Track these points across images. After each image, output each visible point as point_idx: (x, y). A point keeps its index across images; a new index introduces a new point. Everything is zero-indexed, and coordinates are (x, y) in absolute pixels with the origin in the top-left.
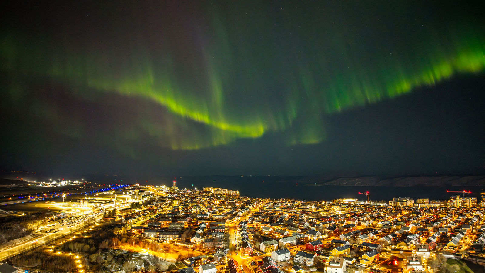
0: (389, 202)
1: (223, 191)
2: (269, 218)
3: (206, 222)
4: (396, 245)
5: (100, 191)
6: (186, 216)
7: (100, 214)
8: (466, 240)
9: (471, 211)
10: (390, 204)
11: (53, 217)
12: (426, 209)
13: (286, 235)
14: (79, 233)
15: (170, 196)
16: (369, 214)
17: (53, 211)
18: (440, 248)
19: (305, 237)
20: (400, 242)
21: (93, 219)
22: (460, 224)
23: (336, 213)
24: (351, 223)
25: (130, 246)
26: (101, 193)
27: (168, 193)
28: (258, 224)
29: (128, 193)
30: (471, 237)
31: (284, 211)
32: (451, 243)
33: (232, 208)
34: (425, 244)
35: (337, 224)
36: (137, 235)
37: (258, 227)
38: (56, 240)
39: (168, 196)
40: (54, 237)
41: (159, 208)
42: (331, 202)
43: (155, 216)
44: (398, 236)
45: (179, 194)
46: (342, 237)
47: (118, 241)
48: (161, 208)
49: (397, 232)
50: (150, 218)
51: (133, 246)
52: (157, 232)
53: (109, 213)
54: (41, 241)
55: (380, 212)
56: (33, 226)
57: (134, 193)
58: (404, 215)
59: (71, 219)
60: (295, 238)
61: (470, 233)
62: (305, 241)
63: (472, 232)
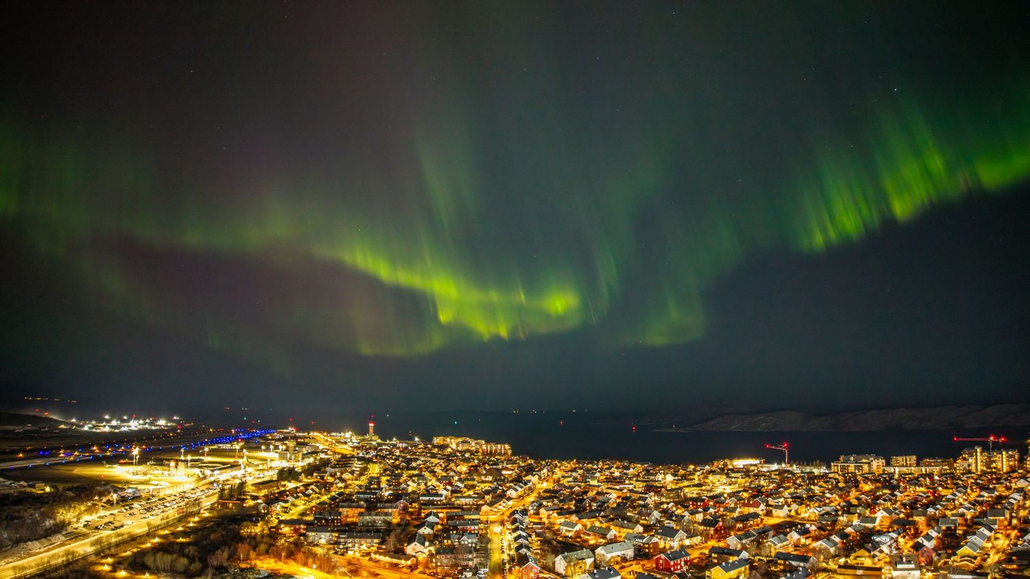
0: (832, 464)
1: (476, 443)
2: (574, 502)
3: (439, 510)
4: (847, 556)
5: (213, 443)
6: (396, 497)
7: (211, 492)
8: (996, 543)
9: (1006, 479)
10: (834, 469)
11: (112, 496)
12: (910, 478)
13: (611, 540)
14: (166, 532)
15: (361, 455)
16: (789, 491)
17: (112, 484)
18: (942, 561)
19: (652, 543)
20: (857, 550)
21: (197, 502)
22: (984, 508)
23: (718, 491)
24: (752, 510)
25: (275, 562)
26: (213, 447)
27: (358, 448)
28: (551, 515)
29: (272, 447)
30: (1008, 536)
31: (606, 486)
32: (965, 550)
33: (496, 480)
34: (910, 553)
35: (721, 513)
36: (290, 537)
37: (550, 523)
38: (118, 545)
39: (358, 454)
40: (113, 540)
41: (337, 481)
42: (707, 467)
43: (329, 496)
44: (853, 536)
45: (381, 450)
46: (732, 541)
47: (248, 551)
48: (343, 480)
49: (849, 530)
50: (318, 501)
51: (281, 561)
52: (333, 531)
53: (231, 490)
54: (83, 548)
55: (812, 487)
56: (69, 514)
57: (284, 447)
58: (865, 492)
59: (149, 501)
60: (631, 545)
61: (1005, 527)
62: (652, 551)
63: (1010, 523)
